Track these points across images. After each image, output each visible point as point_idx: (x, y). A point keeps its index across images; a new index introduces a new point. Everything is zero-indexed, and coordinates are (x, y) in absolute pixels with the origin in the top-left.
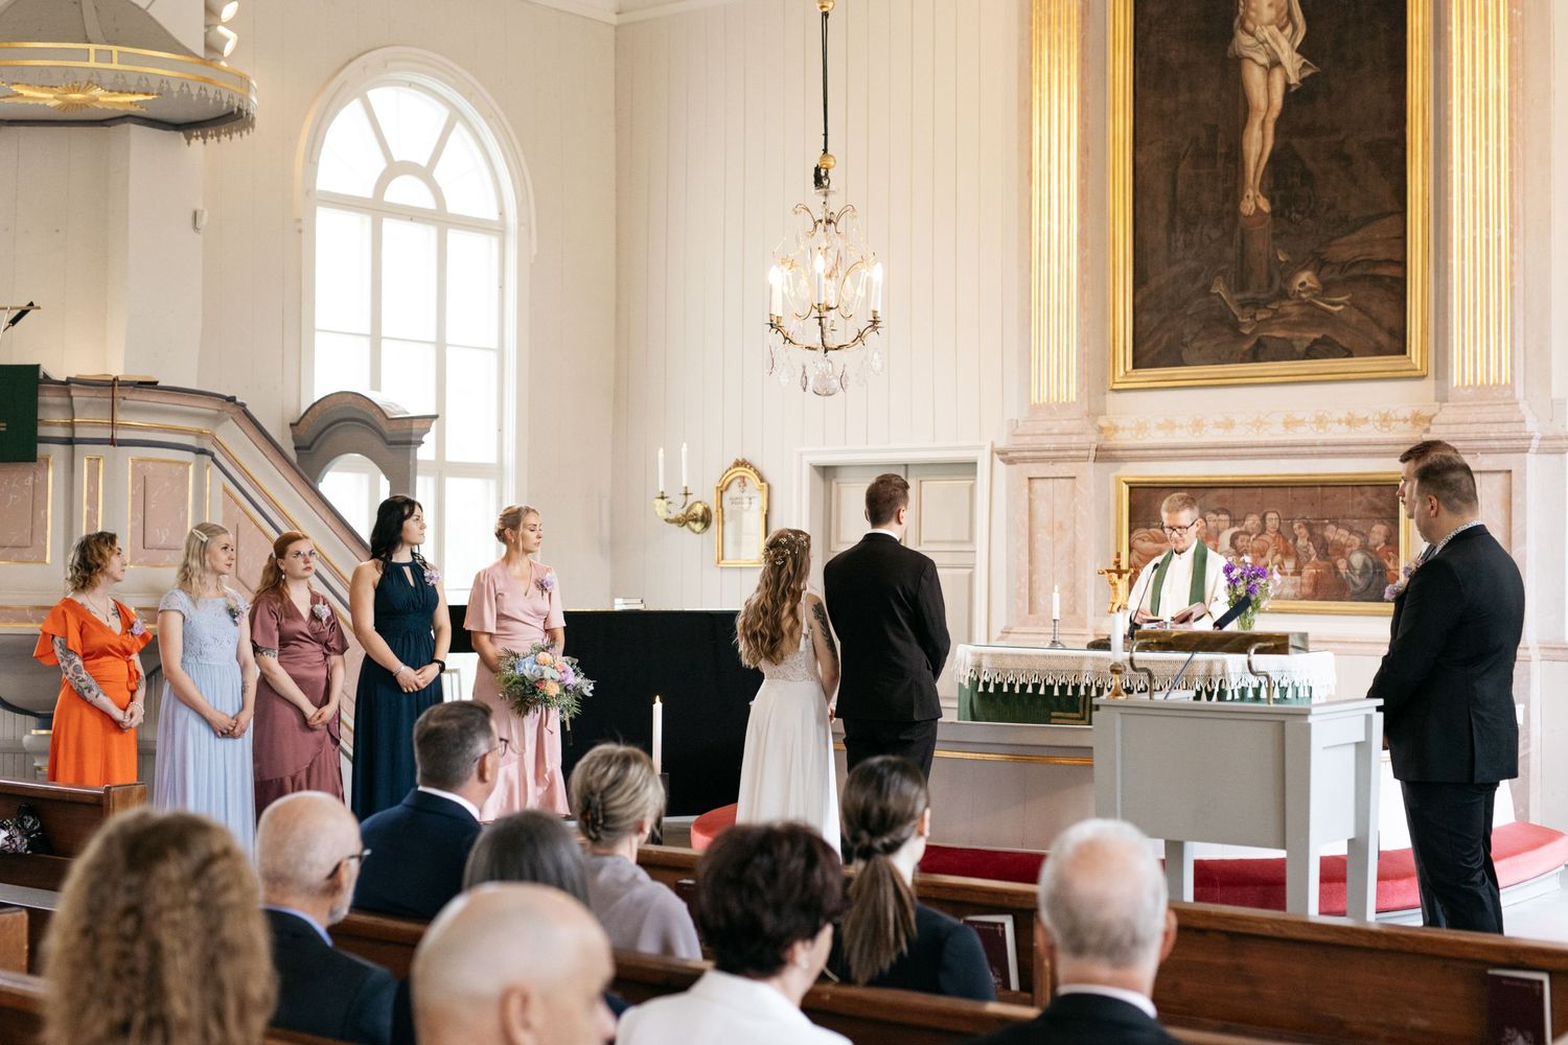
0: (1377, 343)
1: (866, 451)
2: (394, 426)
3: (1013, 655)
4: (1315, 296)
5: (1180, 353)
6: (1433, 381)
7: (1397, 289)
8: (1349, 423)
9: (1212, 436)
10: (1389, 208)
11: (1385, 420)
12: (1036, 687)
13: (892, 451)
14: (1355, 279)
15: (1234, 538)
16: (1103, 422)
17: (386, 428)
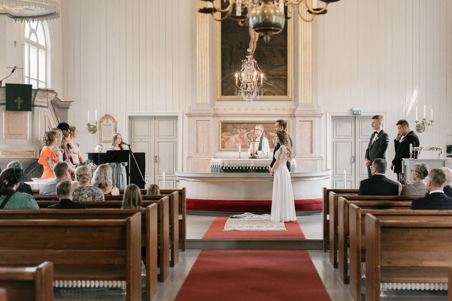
0: (281, 93)
1: (146, 113)
2: (63, 103)
3: (233, 160)
4: (266, 82)
5: (233, 92)
6: (293, 102)
7: (285, 82)
8: (275, 110)
9: (243, 112)
10: (283, 64)
11: (283, 109)
12: (239, 167)
13: (153, 113)
14: (276, 79)
15: (248, 135)
16: (215, 108)
17: (60, 104)
